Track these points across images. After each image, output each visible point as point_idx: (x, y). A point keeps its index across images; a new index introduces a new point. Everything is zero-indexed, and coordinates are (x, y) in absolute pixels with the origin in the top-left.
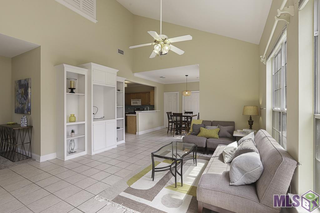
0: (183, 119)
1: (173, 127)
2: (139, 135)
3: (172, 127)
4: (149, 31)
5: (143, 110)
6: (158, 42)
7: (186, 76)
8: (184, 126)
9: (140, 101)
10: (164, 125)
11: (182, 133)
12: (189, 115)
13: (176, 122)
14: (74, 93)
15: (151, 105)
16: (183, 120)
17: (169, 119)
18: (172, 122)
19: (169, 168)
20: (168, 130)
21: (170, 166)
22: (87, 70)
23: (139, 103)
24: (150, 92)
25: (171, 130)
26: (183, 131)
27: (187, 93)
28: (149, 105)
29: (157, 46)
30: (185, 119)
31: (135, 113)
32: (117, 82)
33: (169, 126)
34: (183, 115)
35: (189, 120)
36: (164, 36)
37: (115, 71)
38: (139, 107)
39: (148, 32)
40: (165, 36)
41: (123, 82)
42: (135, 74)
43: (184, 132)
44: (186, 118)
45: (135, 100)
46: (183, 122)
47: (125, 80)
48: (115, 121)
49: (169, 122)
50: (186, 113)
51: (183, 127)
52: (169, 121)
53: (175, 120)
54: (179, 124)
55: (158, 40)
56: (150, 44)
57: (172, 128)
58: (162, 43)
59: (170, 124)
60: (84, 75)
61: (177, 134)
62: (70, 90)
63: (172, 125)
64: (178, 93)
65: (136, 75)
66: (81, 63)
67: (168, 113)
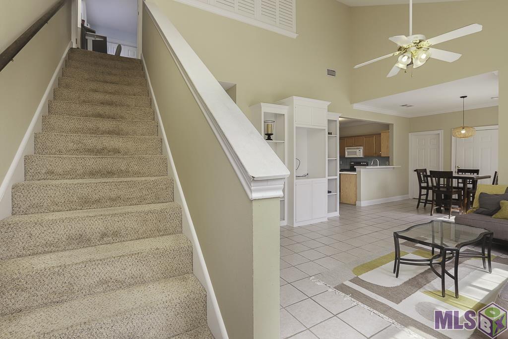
0: (455, 183)
1: (430, 198)
2: (361, 207)
3: (427, 197)
4: (392, 36)
5: (367, 165)
6: (406, 50)
7: (461, 97)
8: (455, 196)
9: (361, 150)
10: (408, 194)
11: (452, 210)
12: (468, 175)
13: (436, 189)
14: (272, 140)
15: (382, 156)
16: (454, 185)
17: (420, 181)
18: (427, 188)
19: (429, 262)
20: (419, 202)
21: (430, 260)
22: (287, 107)
23: (359, 153)
24: (380, 134)
25: (425, 203)
26: (453, 206)
27: (463, 132)
28: (379, 157)
29: (404, 56)
30: (458, 183)
31: (354, 170)
32: (328, 120)
33: (420, 195)
34: (455, 175)
35: (470, 186)
36: (417, 37)
37: (325, 104)
38: (359, 160)
39: (390, 39)
40: (419, 37)
41: (336, 121)
42: (354, 106)
43: (456, 209)
44: (460, 181)
45: (353, 149)
46: (454, 190)
47: (340, 117)
48: (325, 180)
49: (421, 188)
50: (459, 171)
51: (454, 199)
52: (420, 185)
53: (435, 185)
54: (443, 192)
55: (405, 46)
56: (391, 55)
57: (426, 200)
58: (413, 49)
59: (424, 192)
60: (284, 115)
61: (439, 211)
62: (267, 136)
63: (427, 195)
64: (441, 132)
65: (357, 106)
66: (278, 99)
67: (419, 172)
